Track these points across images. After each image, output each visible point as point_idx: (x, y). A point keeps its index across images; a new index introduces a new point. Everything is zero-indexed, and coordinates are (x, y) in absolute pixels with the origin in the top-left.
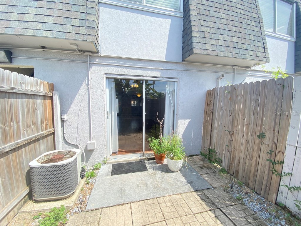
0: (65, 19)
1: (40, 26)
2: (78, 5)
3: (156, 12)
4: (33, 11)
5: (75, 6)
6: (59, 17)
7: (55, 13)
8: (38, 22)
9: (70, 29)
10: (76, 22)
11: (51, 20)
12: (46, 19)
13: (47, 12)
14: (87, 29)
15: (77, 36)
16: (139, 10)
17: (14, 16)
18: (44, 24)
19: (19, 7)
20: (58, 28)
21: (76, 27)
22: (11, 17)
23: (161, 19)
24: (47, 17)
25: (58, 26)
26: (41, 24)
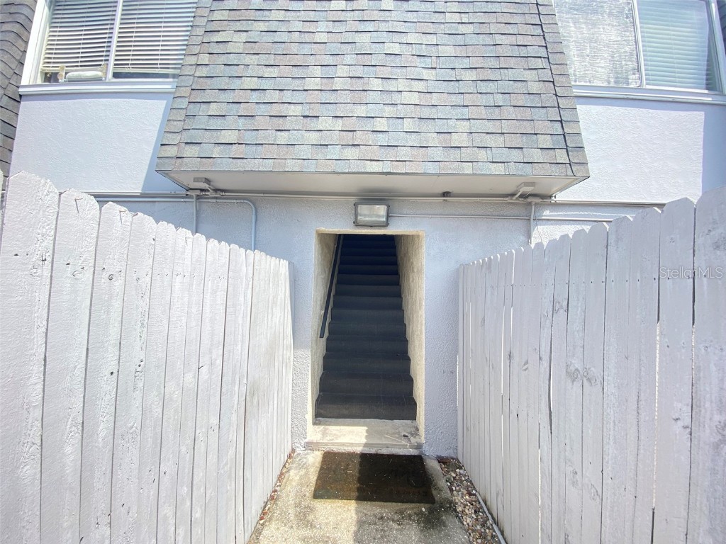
0: (525, 137)
1: (482, 155)
2: (542, 107)
3: (671, 100)
4: (464, 127)
5: (537, 110)
6: (512, 135)
7: (505, 126)
8: (478, 147)
9: (537, 155)
10: (546, 141)
11: (500, 141)
12: (490, 141)
13: (490, 127)
14: (570, 153)
15: (554, 167)
16: (632, 99)
17: (433, 139)
18: (489, 151)
19: (437, 120)
20: (516, 155)
21: (548, 151)
22: (427, 141)
23: (682, 113)
24: (491, 135)
25: (515, 152)
26: (483, 152)
